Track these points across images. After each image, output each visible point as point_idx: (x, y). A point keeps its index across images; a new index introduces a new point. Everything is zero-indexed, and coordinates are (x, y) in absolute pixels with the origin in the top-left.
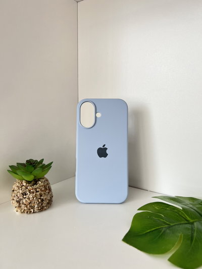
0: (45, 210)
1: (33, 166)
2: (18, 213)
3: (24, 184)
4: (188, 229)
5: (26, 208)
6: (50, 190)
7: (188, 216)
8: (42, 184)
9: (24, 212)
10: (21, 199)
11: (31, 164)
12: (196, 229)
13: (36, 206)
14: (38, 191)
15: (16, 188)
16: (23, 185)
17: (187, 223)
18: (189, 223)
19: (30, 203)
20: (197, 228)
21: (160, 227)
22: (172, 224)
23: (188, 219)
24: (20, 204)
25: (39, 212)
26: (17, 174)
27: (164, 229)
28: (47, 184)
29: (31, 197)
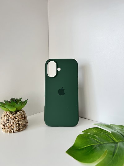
0: (22, 131)
1: (16, 102)
2: (4, 133)
3: (8, 114)
4: (113, 147)
5: (8, 129)
6: (25, 118)
7: (115, 138)
8: (20, 114)
9: (7, 132)
10: (6, 124)
11: (14, 101)
13: (15, 128)
14: (17, 119)
15: (3, 116)
17: (113, 143)
18: (115, 142)
19: (11, 126)
20: (119, 147)
21: (93, 144)
22: (102, 143)
24: (5, 126)
25: (17, 132)
26: (5, 107)
27: (96, 146)
28: (24, 114)
29: (12, 122)
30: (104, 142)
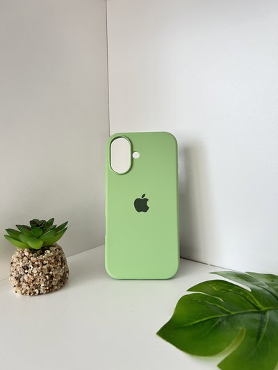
0: (56, 290)
1: (42, 228)
2: (18, 295)
3: (27, 254)
4: (255, 321)
5: (28, 288)
6: (63, 262)
7: (259, 301)
8: (52, 254)
9: (25, 293)
10: (21, 275)
11: (38, 226)
12: (267, 320)
13: (43, 285)
14: (45, 264)
15: (15, 260)
16: (25, 256)
18: (259, 311)
19: (33, 281)
20: (269, 320)
21: (214, 317)
22: (233, 313)
23: (259, 305)
24: (20, 282)
25: (46, 293)
26: (19, 240)
27: (220, 320)
28: (60, 254)
29: (35, 271)
30: (236, 311)
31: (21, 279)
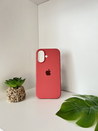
0: (22, 101)
1: (17, 80)
2: (10, 102)
3: (12, 89)
4: (87, 109)
5: (13, 100)
6: (24, 91)
7: (88, 103)
8: (20, 89)
9: (12, 102)
10: (11, 96)
12: (91, 109)
13: (18, 99)
14: (18, 92)
15: (9, 91)
18: (88, 106)
19: (14, 97)
21: (74, 109)
22: (80, 107)
23: (88, 105)
25: (19, 102)
26: (9, 84)
27: (76, 109)
28: (23, 89)
29: (15, 94)
30: (81, 107)
31: (11, 97)
